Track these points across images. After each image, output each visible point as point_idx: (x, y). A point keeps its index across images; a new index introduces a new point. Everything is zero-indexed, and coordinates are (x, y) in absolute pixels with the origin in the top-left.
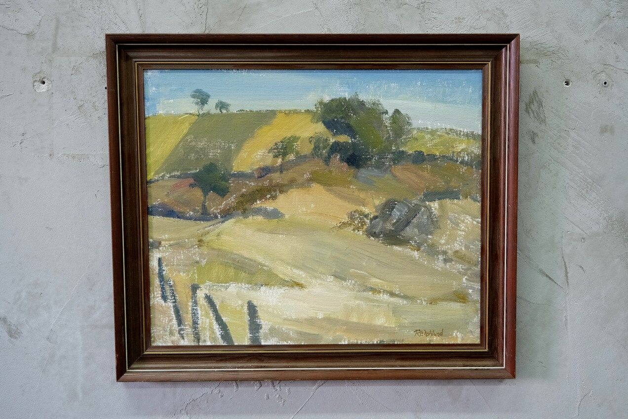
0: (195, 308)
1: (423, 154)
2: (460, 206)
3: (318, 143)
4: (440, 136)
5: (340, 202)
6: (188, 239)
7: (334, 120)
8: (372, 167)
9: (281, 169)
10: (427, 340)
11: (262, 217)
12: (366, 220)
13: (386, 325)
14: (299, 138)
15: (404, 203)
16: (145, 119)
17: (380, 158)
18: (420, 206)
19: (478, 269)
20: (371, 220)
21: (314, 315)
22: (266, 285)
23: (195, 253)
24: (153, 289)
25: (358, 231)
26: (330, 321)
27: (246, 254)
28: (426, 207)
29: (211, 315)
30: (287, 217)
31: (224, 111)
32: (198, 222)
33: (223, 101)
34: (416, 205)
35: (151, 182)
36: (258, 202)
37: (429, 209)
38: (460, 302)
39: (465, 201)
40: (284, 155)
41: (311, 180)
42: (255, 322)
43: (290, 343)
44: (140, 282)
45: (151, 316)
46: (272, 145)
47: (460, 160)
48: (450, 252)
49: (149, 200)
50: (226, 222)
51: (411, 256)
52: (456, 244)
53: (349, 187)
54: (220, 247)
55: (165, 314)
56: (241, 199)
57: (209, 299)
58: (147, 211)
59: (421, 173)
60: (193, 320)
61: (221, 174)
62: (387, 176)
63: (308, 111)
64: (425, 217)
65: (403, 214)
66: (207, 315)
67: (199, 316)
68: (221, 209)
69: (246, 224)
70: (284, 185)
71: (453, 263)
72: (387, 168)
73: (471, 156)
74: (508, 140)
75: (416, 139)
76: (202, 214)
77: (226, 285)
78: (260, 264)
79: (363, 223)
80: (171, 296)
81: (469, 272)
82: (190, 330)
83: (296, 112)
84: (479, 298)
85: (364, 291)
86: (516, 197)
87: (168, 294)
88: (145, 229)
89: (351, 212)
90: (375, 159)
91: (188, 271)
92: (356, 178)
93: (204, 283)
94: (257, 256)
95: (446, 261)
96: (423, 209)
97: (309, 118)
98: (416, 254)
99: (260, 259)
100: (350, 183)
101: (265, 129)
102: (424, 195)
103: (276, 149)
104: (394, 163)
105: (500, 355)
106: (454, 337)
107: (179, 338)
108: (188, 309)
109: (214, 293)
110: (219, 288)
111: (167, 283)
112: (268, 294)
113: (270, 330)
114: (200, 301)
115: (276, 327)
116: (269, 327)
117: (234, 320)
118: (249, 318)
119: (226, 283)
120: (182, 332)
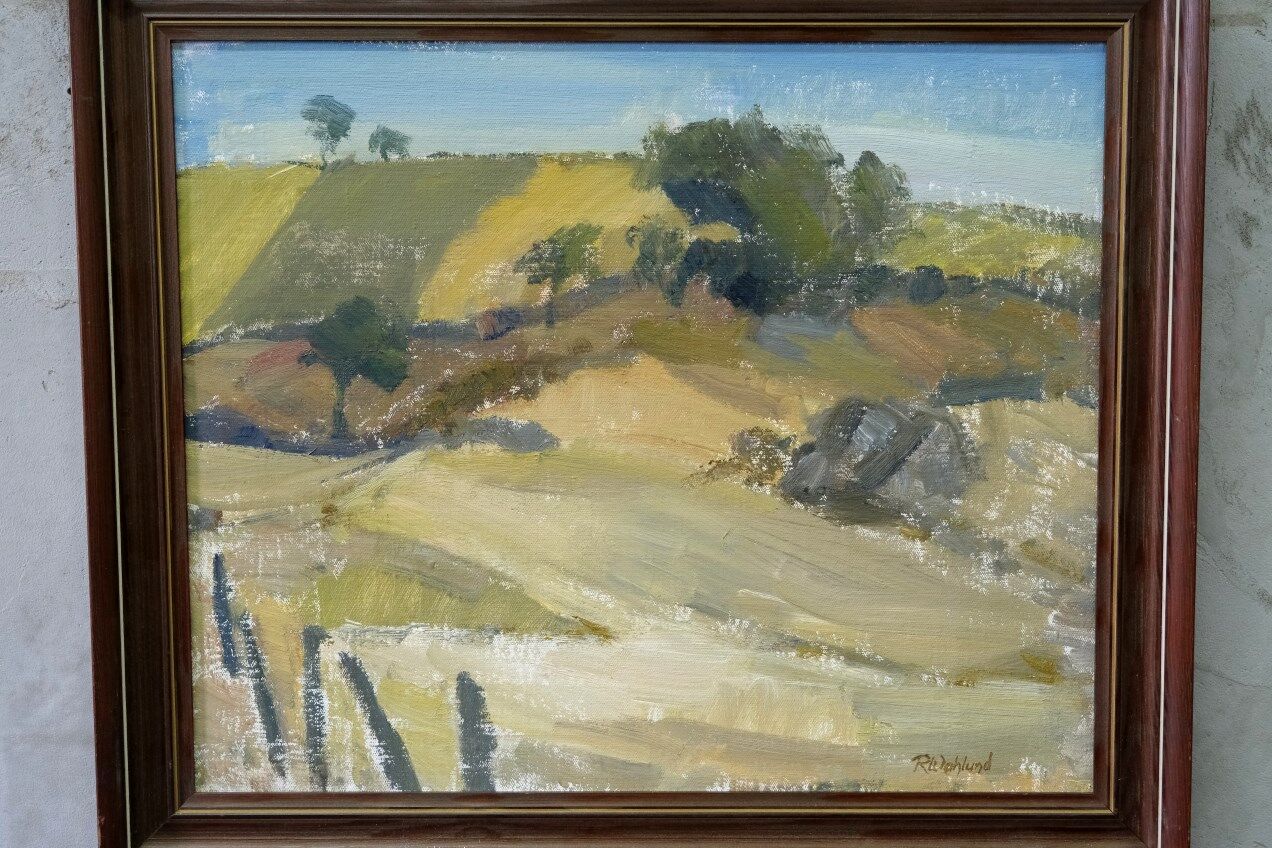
0: (314, 691)
1: (940, 276)
2: (1039, 418)
3: (650, 243)
4: (987, 226)
5: (709, 405)
6: (297, 504)
7: (695, 182)
8: (799, 311)
9: (550, 315)
10: (946, 782)
11: (496, 446)
12: (782, 456)
13: (835, 741)
14: (598, 230)
15: (890, 411)
16: (176, 177)
17: (820, 287)
18: (931, 416)
19: (1089, 590)
20: (797, 455)
21: (638, 713)
22: (509, 630)
23: (315, 544)
24: (201, 641)
25: (761, 485)
26: (684, 730)
27: (452, 545)
28: (946, 420)
29: (359, 710)
30: (565, 445)
31: (394, 157)
32: (324, 459)
33: (392, 127)
34: (919, 414)
35: (192, 348)
36: (487, 405)
37: (954, 426)
38: (1039, 680)
39: (1055, 404)
40: (559, 275)
41: (631, 346)
42: (479, 729)
43: (573, 787)
44: (164, 621)
45: (196, 711)
46: (524, 250)
47: (1041, 291)
48: (1011, 543)
49: (189, 400)
50: (401, 460)
51: (906, 555)
52: (1028, 523)
53: (736, 366)
54: (383, 527)
55: (233, 707)
56: (442, 397)
57: (352, 668)
58: (185, 429)
59: (932, 325)
60: (309, 725)
61: (387, 328)
62: (842, 335)
63: (622, 157)
64: (945, 448)
65: (884, 438)
66: (347, 712)
67: (326, 712)
68: (384, 423)
69: (453, 465)
70: (559, 359)
71: (1021, 573)
72: (841, 314)
73: (1074, 283)
74: (1176, 239)
75: (921, 235)
76: (334, 437)
77: (398, 629)
78: (492, 573)
79: (773, 464)
80: (250, 660)
81: (1065, 599)
82: (301, 752)
83: (590, 159)
84: (1091, 670)
85: (775, 647)
86: (1195, 394)
87: (242, 651)
88: (179, 477)
89: (742, 434)
90: (808, 290)
91: (294, 593)
92: (755, 340)
93: (338, 624)
94: (485, 553)
95: (1000, 568)
96: (938, 426)
97: (627, 174)
98: (918, 548)
99: (492, 559)
100: (739, 354)
101: (507, 205)
102: (940, 387)
103: (537, 261)
104: (860, 300)
105: (1149, 822)
106: (1021, 774)
107: (272, 771)
108: (294, 695)
109: (365, 650)
110: (381, 638)
111: (239, 624)
112: (512, 654)
113: (517, 751)
114: (327, 672)
115: (535, 745)
116: (516, 743)
117: (421, 725)
118: (463, 721)
119: (398, 624)
120: (279, 757)
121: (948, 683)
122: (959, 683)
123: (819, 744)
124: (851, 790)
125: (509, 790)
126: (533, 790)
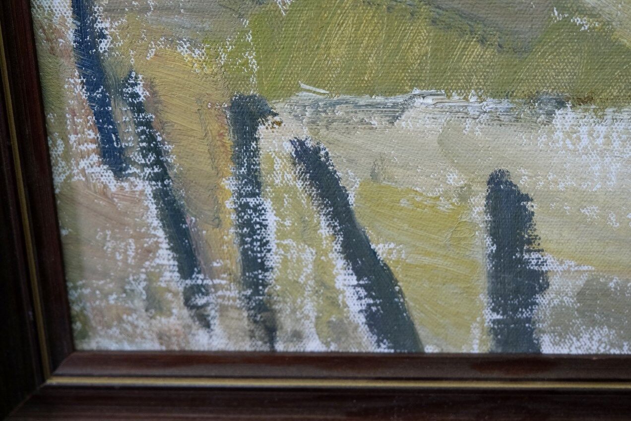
0: (252, 201)
22: (582, 101)
29: (325, 231)
42: (520, 261)
45: (64, 232)
55: (123, 224)
57: (313, 164)
60: (244, 253)
66: (305, 233)
77: (391, 101)
80: (145, 152)
82: (233, 293)
107: (189, 321)
108: (220, 208)
109: (335, 135)
110: (361, 116)
111: (122, 93)
112: (585, 141)
113: (581, 295)
114: (272, 170)
115: (612, 285)
116: (581, 283)
117: (427, 254)
118: (494, 248)
119: (390, 92)
120: (200, 301)
125: (564, 350)
126: (602, 351)
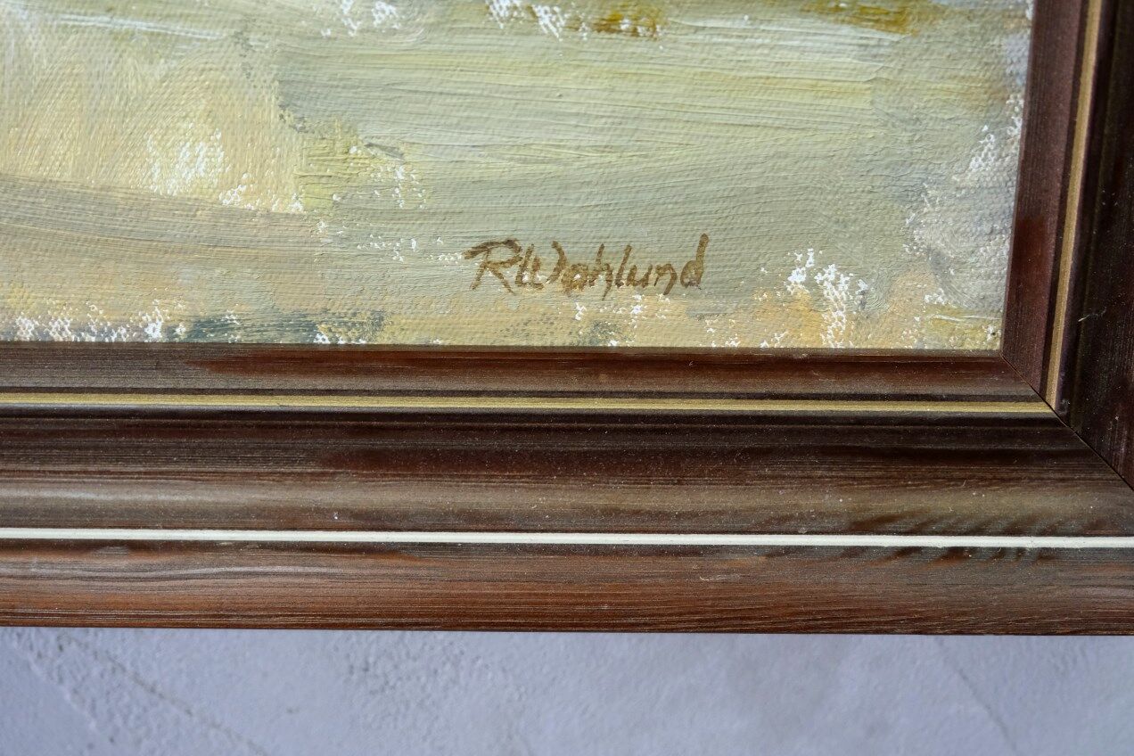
10: (570, 318)
13: (233, 198)
106: (792, 300)
121: (574, 25)
122: (608, 26)
123: (185, 207)
124: (288, 339)
